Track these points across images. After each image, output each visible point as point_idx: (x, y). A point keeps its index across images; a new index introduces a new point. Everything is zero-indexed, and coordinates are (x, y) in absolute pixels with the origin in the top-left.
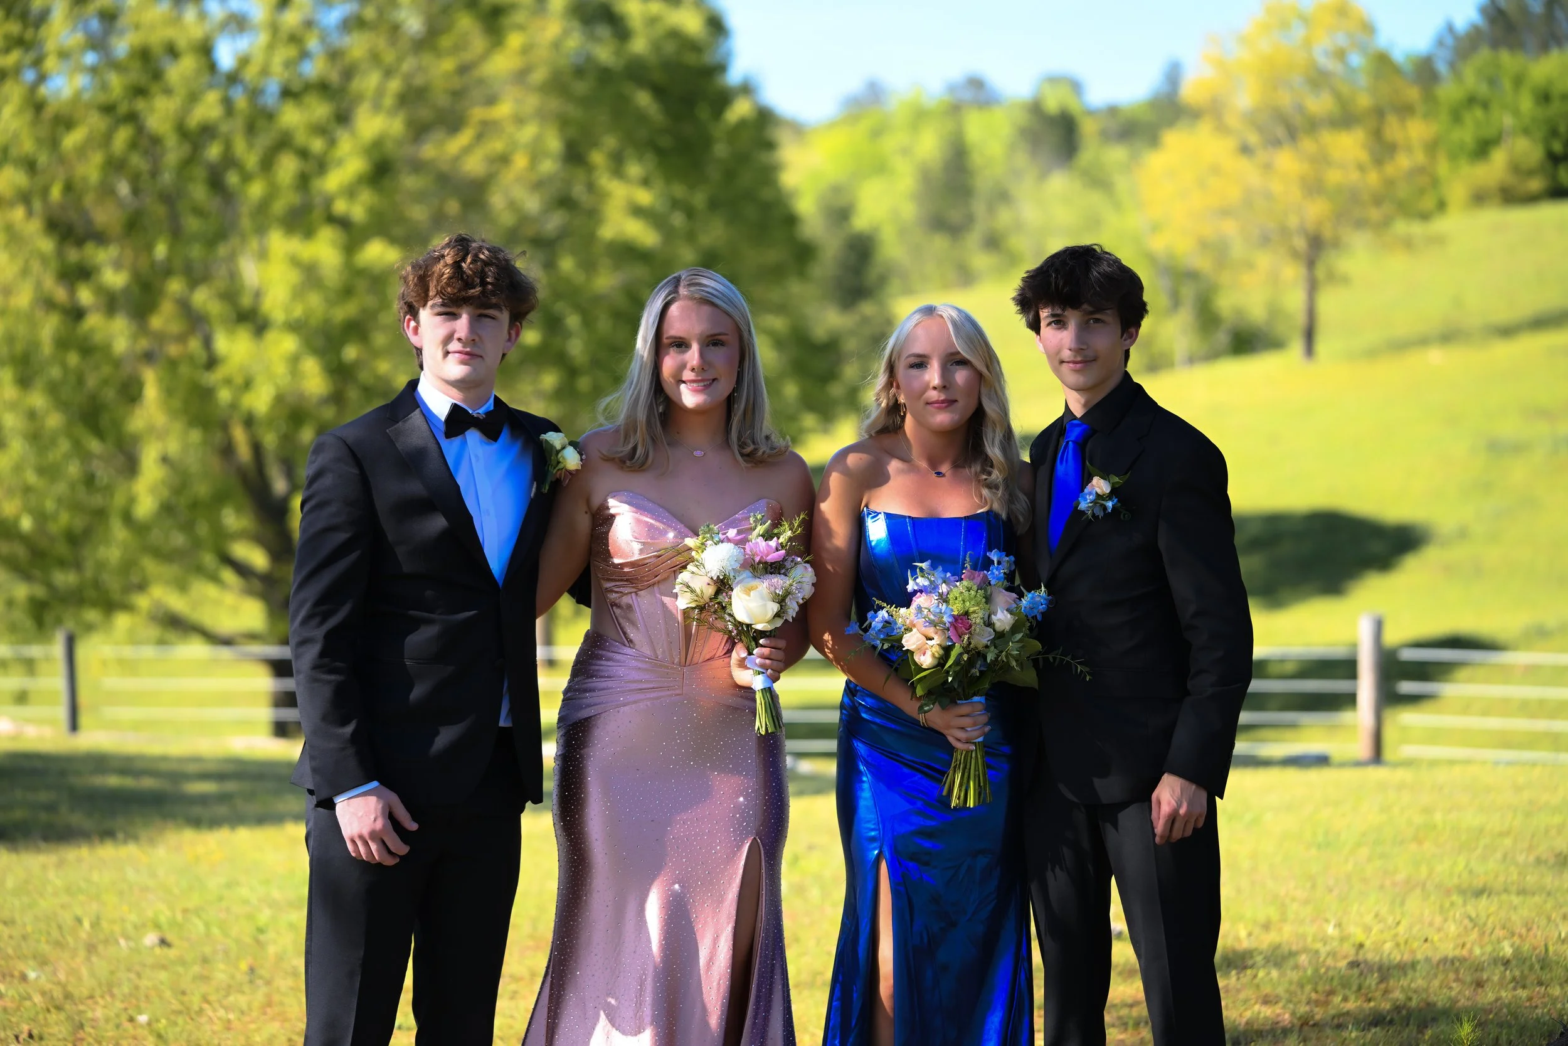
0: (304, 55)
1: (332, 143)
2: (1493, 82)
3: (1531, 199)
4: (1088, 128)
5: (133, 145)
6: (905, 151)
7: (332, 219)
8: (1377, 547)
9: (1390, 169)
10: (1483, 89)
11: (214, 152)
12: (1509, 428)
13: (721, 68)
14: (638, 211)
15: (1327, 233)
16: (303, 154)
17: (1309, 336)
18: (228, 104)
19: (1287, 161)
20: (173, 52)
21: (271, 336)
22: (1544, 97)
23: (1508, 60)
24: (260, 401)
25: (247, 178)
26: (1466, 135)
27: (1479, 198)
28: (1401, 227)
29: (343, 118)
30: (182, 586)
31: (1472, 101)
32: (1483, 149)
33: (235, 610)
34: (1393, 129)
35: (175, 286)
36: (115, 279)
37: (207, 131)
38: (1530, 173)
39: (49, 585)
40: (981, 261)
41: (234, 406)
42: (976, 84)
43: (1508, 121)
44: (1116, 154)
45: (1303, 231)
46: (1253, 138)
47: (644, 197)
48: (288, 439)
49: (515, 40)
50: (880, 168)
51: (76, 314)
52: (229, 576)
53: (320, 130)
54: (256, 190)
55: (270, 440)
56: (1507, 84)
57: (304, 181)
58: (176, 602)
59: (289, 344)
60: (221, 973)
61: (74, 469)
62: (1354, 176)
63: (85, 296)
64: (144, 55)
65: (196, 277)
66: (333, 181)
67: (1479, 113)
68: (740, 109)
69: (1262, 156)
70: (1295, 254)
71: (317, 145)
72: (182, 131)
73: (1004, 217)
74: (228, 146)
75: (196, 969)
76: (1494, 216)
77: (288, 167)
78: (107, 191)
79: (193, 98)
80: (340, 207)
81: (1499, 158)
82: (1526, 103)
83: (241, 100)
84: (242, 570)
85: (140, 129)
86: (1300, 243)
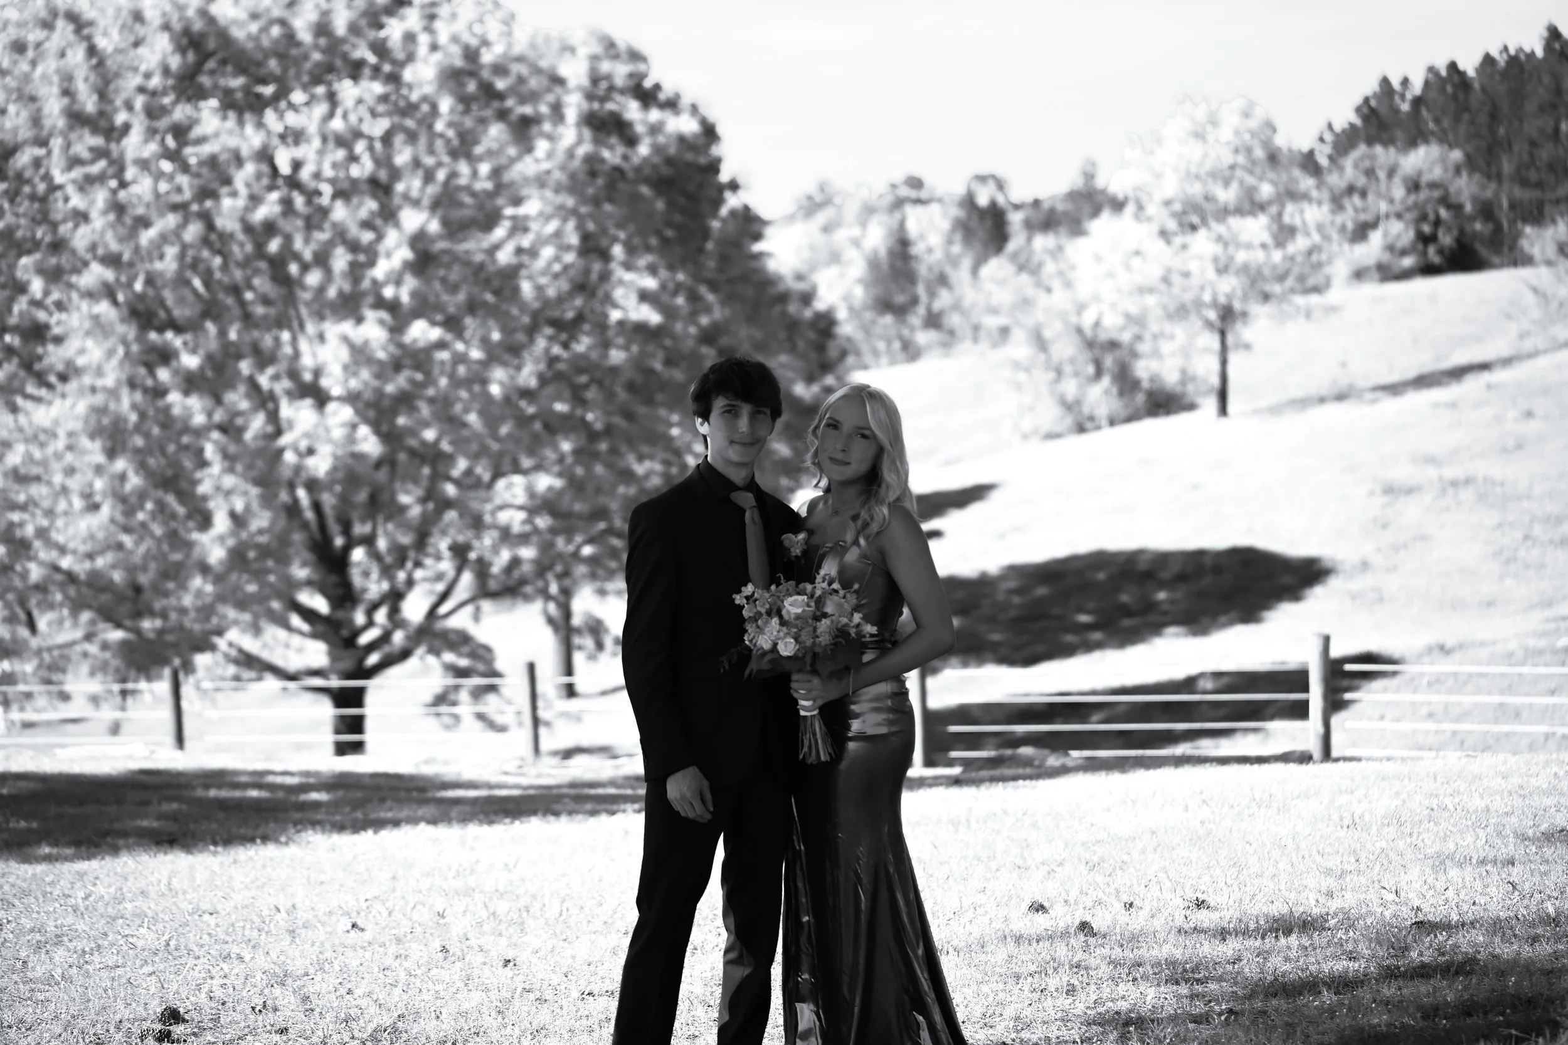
0: (353, 158)
1: (380, 237)
2: (1370, 173)
3: (1404, 275)
4: (1015, 219)
5: (205, 242)
6: (856, 243)
7: (380, 303)
8: (1287, 579)
9: (1291, 248)
10: (1361, 181)
11: (274, 246)
12: (1403, 473)
13: (714, 167)
14: (644, 296)
15: (1237, 306)
16: (354, 247)
17: (1223, 396)
18: (287, 204)
19: (1203, 244)
20: (239, 160)
21: (331, 407)
22: (1414, 186)
23: (1383, 154)
24: (320, 465)
25: (305, 268)
26: (1348, 218)
27: (1359, 275)
28: (1300, 300)
29: (389, 214)
30: (256, 630)
31: (1351, 190)
32: (1361, 232)
33: (300, 650)
34: (1291, 213)
35: (245, 367)
36: (191, 361)
37: (270, 228)
38: (1404, 253)
39: (138, 632)
40: (923, 337)
41: (298, 469)
42: (915, 183)
43: (1383, 207)
44: (1042, 242)
45: (1215, 304)
46: (1172, 225)
47: (650, 283)
48: (344, 500)
49: (542, 146)
50: (835, 258)
51: (159, 392)
52: (296, 620)
53: (367, 225)
54: (313, 278)
55: (328, 500)
56: (1382, 175)
57: (356, 271)
58: (250, 644)
59: (346, 413)
60: (416, 951)
61: (158, 530)
62: (1259, 256)
63: (164, 374)
64: (212, 162)
65: (264, 359)
66: (380, 271)
67: (1356, 199)
68: (732, 201)
69: (1178, 240)
70: (1209, 324)
71: (367, 237)
72: (248, 228)
73: (943, 300)
74: (288, 239)
75: (393, 949)
76: (1372, 289)
77: (340, 260)
78: (181, 281)
79: (255, 200)
80: (388, 292)
81: (1376, 238)
82: (1399, 192)
83: (299, 201)
84: (309, 615)
85: (210, 226)
86: (1212, 315)
